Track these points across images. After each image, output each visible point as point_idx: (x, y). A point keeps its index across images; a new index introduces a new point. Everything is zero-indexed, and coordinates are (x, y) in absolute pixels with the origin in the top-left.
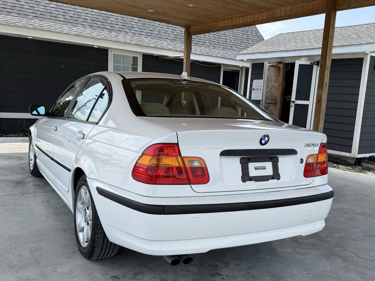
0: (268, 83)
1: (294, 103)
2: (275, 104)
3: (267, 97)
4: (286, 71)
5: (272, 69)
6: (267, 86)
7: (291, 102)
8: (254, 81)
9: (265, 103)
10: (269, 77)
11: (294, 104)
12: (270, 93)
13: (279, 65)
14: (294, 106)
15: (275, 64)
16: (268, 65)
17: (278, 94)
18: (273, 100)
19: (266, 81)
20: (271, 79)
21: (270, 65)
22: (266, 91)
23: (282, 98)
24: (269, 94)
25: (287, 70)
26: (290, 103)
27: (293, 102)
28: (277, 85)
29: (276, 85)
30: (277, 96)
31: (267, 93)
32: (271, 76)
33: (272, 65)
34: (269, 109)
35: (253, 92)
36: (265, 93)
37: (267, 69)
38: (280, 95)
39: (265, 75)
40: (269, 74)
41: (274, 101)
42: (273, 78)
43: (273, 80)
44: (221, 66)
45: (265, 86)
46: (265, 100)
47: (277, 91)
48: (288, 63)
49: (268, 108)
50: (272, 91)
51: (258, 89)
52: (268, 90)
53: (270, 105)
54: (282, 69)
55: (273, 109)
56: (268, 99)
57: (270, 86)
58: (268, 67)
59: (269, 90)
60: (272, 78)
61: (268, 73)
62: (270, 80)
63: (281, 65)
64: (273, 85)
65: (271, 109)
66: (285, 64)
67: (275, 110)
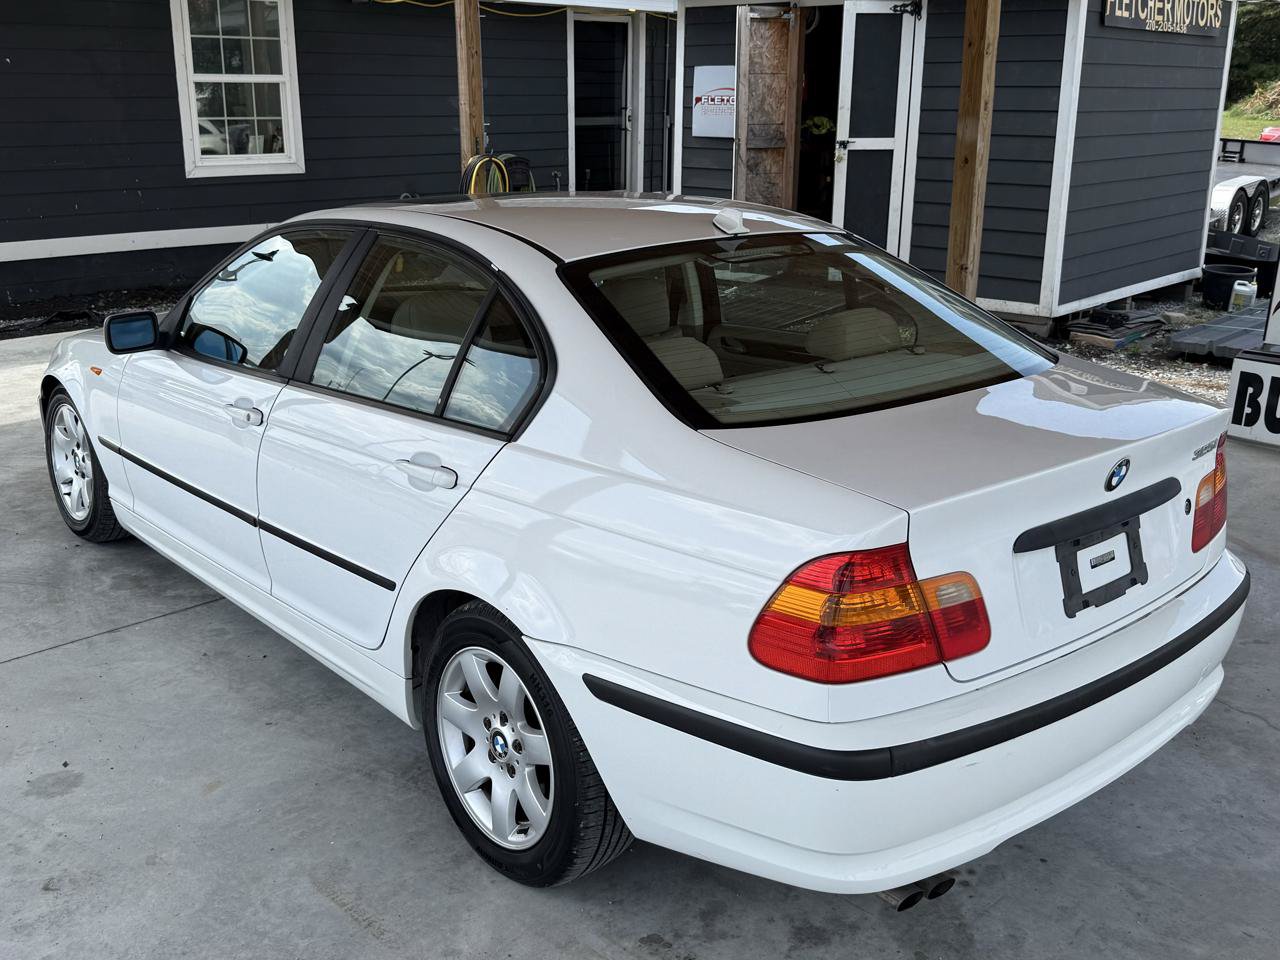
0: (752, 80)
1: (845, 147)
2: (779, 151)
3: (752, 130)
4: (807, 36)
5: (763, 29)
6: (750, 92)
7: (837, 146)
8: (699, 71)
9: (748, 149)
10: (756, 60)
11: (846, 152)
12: (759, 115)
13: (786, 16)
14: (846, 157)
15: (771, 12)
16: (748, 19)
17: (784, 115)
18: (772, 140)
19: (745, 75)
20: (761, 65)
21: (756, 15)
22: (748, 109)
23: (800, 127)
24: (758, 118)
25: (812, 28)
26: (834, 149)
27: (844, 144)
28: (783, 85)
29: (779, 84)
30: (782, 124)
31: (751, 116)
32: (761, 55)
33: (763, 16)
34: (761, 169)
35: (697, 110)
36: (744, 114)
37: (748, 31)
38: (793, 120)
39: (742, 52)
40: (756, 46)
41: (775, 141)
42: (768, 61)
43: (769, 68)
44: (566, 11)
45: (744, 90)
46: (747, 140)
47: (783, 107)
48: (814, 8)
49: (757, 165)
50: (766, 108)
52: (754, 103)
53: (764, 155)
54: (793, 27)
55: (774, 169)
56: (754, 134)
57: (761, 89)
58: (749, 23)
59: (757, 104)
60: (765, 61)
61: (751, 45)
62: (757, 68)
63: (792, 15)
64: (769, 88)
65: (768, 168)
66: (802, 9)
67: (779, 173)
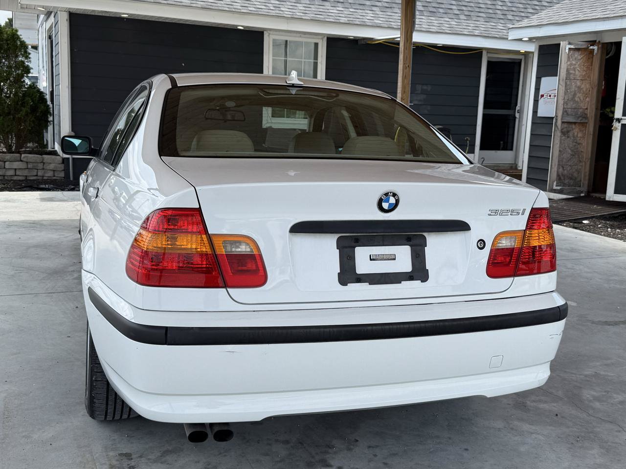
0: (568, 83)
1: (619, 122)
2: (583, 124)
3: (566, 111)
4: (606, 59)
5: (577, 55)
6: (566, 89)
7: (615, 121)
8: (544, 80)
9: (563, 122)
10: (571, 72)
11: (620, 124)
12: (572, 103)
13: (591, 47)
14: (620, 128)
15: (582, 45)
16: (567, 48)
17: (589, 104)
18: (579, 117)
19: (563, 80)
20: (574, 74)
21: (572, 47)
22: (564, 99)
23: (599, 112)
24: (571, 105)
25: (609, 56)
26: (613, 121)
27: (619, 120)
28: (588, 86)
29: (586, 86)
30: (586, 109)
31: (565, 103)
32: (574, 69)
33: (577, 47)
34: (571, 134)
35: (541, 101)
36: (561, 102)
37: (566, 56)
38: (594, 107)
39: (562, 67)
40: (571, 64)
41: (581, 118)
42: (578, 73)
43: (579, 77)
44: (482, 52)
45: (562, 89)
46: (562, 117)
47: (588, 99)
48: (611, 43)
49: (568, 132)
50: (576, 99)
51: (550, 96)
52: (569, 97)
53: (574, 126)
54: (596, 54)
55: (580, 135)
56: (568, 114)
57: (573, 88)
58: (567, 51)
59: (571, 97)
60: (577, 72)
61: (569, 63)
62: (572, 77)
63: (595, 48)
64: (579, 87)
65: (576, 134)
66: (604, 44)
67: (583, 137)
